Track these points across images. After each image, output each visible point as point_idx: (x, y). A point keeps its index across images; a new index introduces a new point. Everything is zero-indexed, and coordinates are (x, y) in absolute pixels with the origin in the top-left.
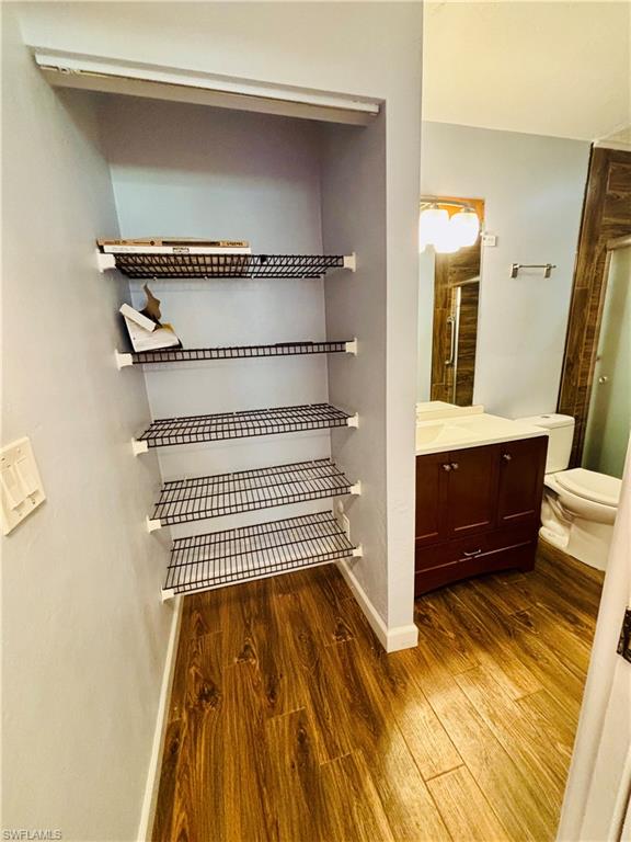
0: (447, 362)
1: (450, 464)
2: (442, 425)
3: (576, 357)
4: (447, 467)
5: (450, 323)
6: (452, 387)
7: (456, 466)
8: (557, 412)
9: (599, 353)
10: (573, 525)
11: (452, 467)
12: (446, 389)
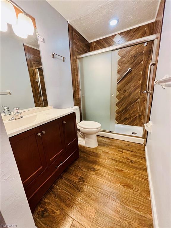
0: (39, 95)
1: (41, 132)
2: (37, 115)
3: (76, 89)
4: (39, 134)
5: (37, 81)
6: (42, 103)
7: (44, 132)
8: (74, 106)
9: (80, 88)
10: (85, 138)
11: (42, 133)
12: (41, 104)
